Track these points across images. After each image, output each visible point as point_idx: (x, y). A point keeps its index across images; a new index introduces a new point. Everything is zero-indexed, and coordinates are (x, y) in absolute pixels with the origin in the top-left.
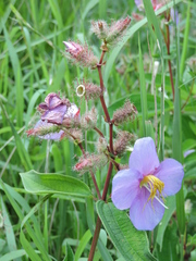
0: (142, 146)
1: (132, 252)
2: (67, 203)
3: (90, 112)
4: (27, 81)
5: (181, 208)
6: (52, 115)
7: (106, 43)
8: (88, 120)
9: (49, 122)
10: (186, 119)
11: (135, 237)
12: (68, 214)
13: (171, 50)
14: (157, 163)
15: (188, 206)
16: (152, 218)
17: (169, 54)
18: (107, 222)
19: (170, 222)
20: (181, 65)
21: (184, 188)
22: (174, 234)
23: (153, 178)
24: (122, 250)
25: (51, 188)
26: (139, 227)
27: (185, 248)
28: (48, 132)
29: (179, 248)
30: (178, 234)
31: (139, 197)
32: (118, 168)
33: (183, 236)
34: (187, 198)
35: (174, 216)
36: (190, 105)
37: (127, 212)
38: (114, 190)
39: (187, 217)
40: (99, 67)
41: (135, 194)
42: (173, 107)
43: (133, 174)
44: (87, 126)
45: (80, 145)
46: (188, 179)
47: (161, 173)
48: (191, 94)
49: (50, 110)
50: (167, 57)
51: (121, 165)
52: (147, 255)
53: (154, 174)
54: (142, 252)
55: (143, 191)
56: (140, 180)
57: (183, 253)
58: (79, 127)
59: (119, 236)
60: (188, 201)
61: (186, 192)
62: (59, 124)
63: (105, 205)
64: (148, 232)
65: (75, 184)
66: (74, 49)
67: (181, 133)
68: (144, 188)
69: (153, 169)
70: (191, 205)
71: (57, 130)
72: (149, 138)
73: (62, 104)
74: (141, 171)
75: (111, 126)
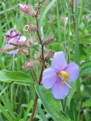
0: (58, 56)
1: (53, 110)
2: (23, 87)
3: (31, 39)
4: (4, 28)
5: (79, 88)
6: (12, 40)
7: (39, 4)
8: (30, 43)
9: (10, 44)
10: (81, 46)
11: (55, 103)
12: (24, 92)
13: (74, 11)
14: (66, 65)
15: (82, 88)
16: (63, 93)
17: (73, 13)
18: (40, 95)
19: (73, 96)
20: (79, 20)
21: (80, 79)
22: (76, 101)
23: (63, 72)
24: (48, 109)
25: (13, 78)
26: (56, 97)
27: (81, 109)
28: (11, 50)
29: (78, 108)
30: (77, 102)
31: (56, 82)
32: (46, 67)
33: (80, 102)
34: (82, 84)
35: (75, 93)
36: (83, 38)
37: (51, 90)
38: (43, 78)
39: (82, 93)
40: (36, 16)
41: (54, 81)
42: (75, 39)
43: (53, 70)
44: (29, 46)
45: (27, 56)
46: (82, 75)
47: (68, 70)
48: (84, 33)
49: (11, 38)
50: (72, 15)
51: (47, 66)
52: (61, 112)
53: (64, 70)
54: (58, 110)
55: (58, 79)
56: (57, 73)
57: (80, 111)
58: (26, 46)
59: (46, 102)
60: (82, 85)
61: (81, 81)
62: (16, 45)
63: (40, 87)
64: (62, 100)
65: (25, 76)
66: (24, 7)
67: (79, 52)
68: (59, 77)
69: (64, 68)
70: (84, 87)
71: (15, 49)
72: (62, 52)
73: (17, 35)
74: (57, 69)
75: (43, 46)
